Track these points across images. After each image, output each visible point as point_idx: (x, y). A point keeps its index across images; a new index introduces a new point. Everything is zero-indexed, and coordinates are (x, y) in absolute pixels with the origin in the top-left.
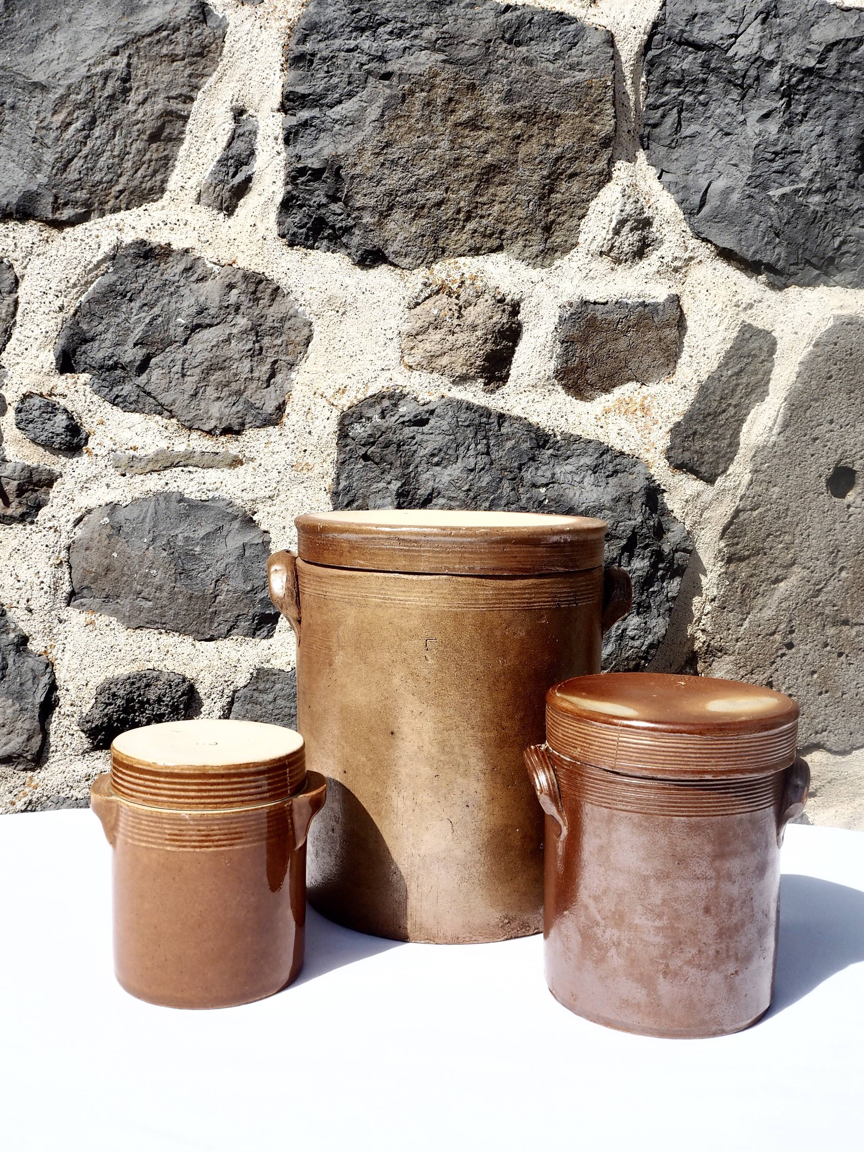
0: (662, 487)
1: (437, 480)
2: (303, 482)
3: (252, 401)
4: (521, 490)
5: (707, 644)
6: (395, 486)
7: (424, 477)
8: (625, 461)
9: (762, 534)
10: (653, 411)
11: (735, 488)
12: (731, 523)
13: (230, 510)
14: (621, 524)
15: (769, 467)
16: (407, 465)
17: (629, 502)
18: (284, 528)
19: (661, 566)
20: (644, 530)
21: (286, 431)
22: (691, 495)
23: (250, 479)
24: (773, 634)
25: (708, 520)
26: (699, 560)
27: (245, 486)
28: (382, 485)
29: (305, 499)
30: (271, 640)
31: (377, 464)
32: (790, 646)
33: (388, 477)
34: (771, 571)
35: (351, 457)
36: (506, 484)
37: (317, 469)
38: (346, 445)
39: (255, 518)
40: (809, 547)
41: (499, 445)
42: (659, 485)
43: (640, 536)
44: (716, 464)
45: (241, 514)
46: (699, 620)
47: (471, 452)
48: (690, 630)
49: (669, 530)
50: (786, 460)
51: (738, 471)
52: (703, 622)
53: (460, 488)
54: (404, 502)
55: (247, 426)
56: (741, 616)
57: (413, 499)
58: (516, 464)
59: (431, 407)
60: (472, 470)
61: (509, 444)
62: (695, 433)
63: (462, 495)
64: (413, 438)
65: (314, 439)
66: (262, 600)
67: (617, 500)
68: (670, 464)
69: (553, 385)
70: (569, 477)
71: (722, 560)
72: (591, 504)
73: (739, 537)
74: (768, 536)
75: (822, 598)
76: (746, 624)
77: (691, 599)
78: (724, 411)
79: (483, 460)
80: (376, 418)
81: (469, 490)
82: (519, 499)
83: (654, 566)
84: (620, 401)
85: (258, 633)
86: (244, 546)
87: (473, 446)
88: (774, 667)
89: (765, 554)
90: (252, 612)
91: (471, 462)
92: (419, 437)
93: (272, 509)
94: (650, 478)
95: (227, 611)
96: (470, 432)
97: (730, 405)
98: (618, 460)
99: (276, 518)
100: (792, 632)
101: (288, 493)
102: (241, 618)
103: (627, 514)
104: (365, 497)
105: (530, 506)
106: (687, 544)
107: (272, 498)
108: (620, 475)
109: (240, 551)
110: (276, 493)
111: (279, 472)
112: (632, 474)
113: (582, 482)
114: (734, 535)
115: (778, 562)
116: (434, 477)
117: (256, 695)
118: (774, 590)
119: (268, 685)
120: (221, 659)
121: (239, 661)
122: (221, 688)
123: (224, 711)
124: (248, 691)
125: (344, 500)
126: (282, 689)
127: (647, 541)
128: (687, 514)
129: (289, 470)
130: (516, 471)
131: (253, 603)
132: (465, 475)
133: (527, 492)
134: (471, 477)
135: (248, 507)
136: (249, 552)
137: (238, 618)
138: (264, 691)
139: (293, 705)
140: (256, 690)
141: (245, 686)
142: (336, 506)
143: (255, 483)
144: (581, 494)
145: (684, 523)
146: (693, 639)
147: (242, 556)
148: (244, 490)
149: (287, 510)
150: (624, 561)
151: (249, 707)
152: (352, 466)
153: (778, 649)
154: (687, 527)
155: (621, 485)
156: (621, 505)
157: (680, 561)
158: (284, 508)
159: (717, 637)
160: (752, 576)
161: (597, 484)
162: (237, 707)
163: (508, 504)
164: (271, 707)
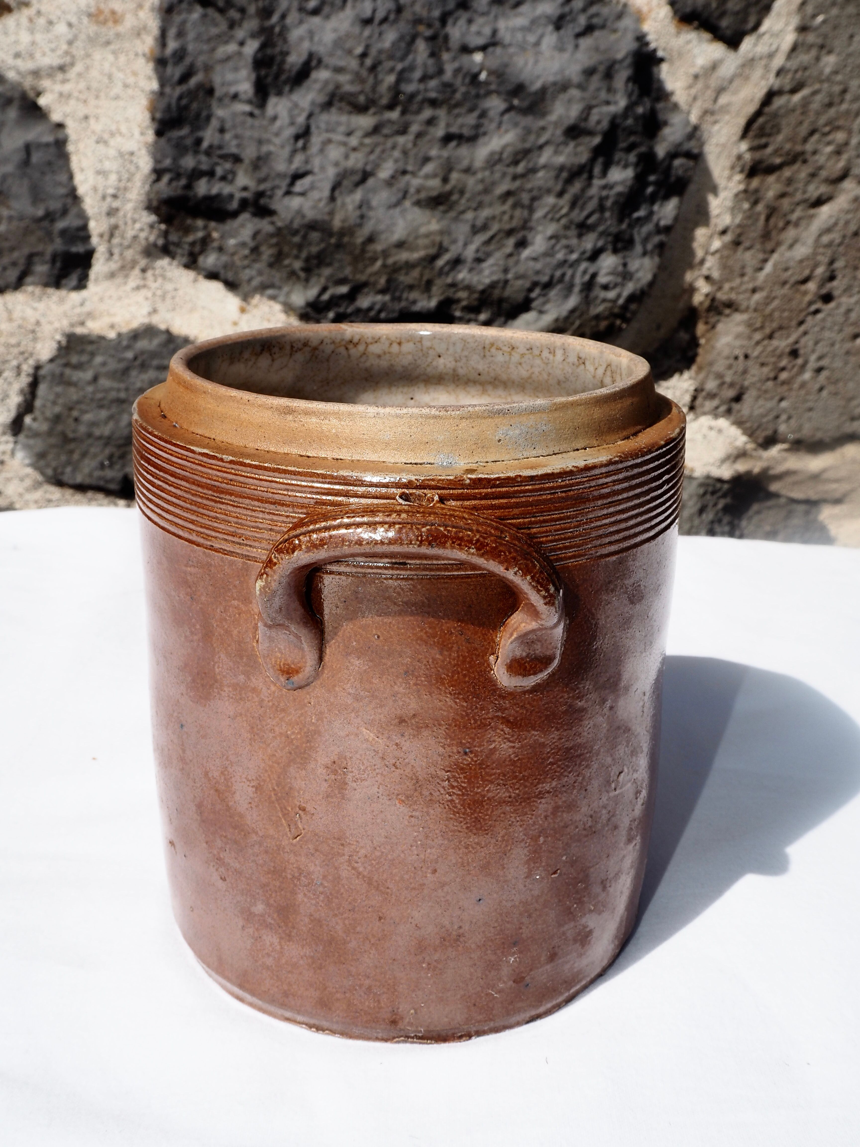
0: (660, 54)
1: (316, 38)
2: (108, 43)
4: (446, 56)
5: (710, 297)
6: (252, 47)
7: (295, 34)
8: (605, 10)
9: (804, 130)
11: (771, 56)
12: (758, 113)
14: (595, 111)
15: (824, 22)
16: (266, 13)
17: (609, 75)
18: (86, 118)
19: (652, 178)
20: (630, 122)
22: (702, 67)
23: (25, 38)
24: (805, 281)
25: (725, 109)
26: (707, 173)
27: (21, 48)
28: (232, 48)
29: (114, 70)
30: (84, 293)
31: (222, 11)
32: (827, 298)
33: (240, 33)
34: (811, 188)
35: (180, 1)
36: (422, 47)
37: (129, 22)
39: (42, 101)
42: (655, 51)
43: (624, 129)
44: (743, 15)
45: (17, 95)
46: (702, 262)
48: (689, 277)
49: (665, 123)
50: (850, 10)
51: (778, 26)
52: (708, 264)
53: (350, 52)
54: (266, 76)
56: (761, 256)
57: (280, 71)
58: (436, 13)
60: (367, 22)
63: (354, 64)
66: (63, 233)
67: (589, 72)
68: (676, 12)
70: (519, 36)
71: (742, 171)
72: (551, 79)
73: (770, 135)
74: (812, 133)
76: (769, 267)
77: (692, 230)
79: (385, 6)
81: (364, 55)
82: (440, 72)
83: (640, 180)
85: (64, 282)
86: (28, 148)
88: (802, 328)
89: (805, 161)
90: (49, 250)
91: (366, 8)
93: (67, 88)
94: (641, 39)
95: (12, 249)
98: (594, 9)
99: (72, 102)
100: (832, 278)
101: (88, 61)
102: (36, 259)
103: (603, 95)
104: (208, 68)
105: (458, 82)
106: (691, 145)
107: (62, 68)
108: (597, 33)
109: (22, 155)
110: (68, 59)
111: (70, 25)
112: (615, 31)
113: (537, 44)
114: (762, 133)
115: (824, 174)
116: (311, 34)
117: (68, 371)
118: (812, 217)
119: (84, 358)
120: (10, 320)
121: (38, 323)
122: (15, 363)
123: (25, 395)
124: (55, 368)
125: (175, 72)
126: (104, 364)
127: (632, 139)
128: (695, 99)
129: (85, 20)
130: (437, 24)
131: (49, 235)
132: (357, 29)
133: (454, 59)
134: (367, 32)
135: (28, 83)
136: (36, 157)
137: (30, 259)
138: (79, 367)
139: (122, 386)
140: (67, 365)
141: (52, 360)
142: (163, 82)
143: (33, 43)
144: (536, 62)
145: (689, 113)
146: (692, 290)
147: (26, 162)
148: (17, 55)
149: (88, 88)
150: (597, 170)
151: (59, 389)
152: (183, 16)
153: (810, 303)
154: (694, 118)
155: (597, 49)
156: (595, 81)
157: (680, 172)
158: (82, 85)
159: (727, 286)
160: (783, 195)
161: (560, 48)
162: (42, 389)
163: (424, 79)
164: (90, 389)
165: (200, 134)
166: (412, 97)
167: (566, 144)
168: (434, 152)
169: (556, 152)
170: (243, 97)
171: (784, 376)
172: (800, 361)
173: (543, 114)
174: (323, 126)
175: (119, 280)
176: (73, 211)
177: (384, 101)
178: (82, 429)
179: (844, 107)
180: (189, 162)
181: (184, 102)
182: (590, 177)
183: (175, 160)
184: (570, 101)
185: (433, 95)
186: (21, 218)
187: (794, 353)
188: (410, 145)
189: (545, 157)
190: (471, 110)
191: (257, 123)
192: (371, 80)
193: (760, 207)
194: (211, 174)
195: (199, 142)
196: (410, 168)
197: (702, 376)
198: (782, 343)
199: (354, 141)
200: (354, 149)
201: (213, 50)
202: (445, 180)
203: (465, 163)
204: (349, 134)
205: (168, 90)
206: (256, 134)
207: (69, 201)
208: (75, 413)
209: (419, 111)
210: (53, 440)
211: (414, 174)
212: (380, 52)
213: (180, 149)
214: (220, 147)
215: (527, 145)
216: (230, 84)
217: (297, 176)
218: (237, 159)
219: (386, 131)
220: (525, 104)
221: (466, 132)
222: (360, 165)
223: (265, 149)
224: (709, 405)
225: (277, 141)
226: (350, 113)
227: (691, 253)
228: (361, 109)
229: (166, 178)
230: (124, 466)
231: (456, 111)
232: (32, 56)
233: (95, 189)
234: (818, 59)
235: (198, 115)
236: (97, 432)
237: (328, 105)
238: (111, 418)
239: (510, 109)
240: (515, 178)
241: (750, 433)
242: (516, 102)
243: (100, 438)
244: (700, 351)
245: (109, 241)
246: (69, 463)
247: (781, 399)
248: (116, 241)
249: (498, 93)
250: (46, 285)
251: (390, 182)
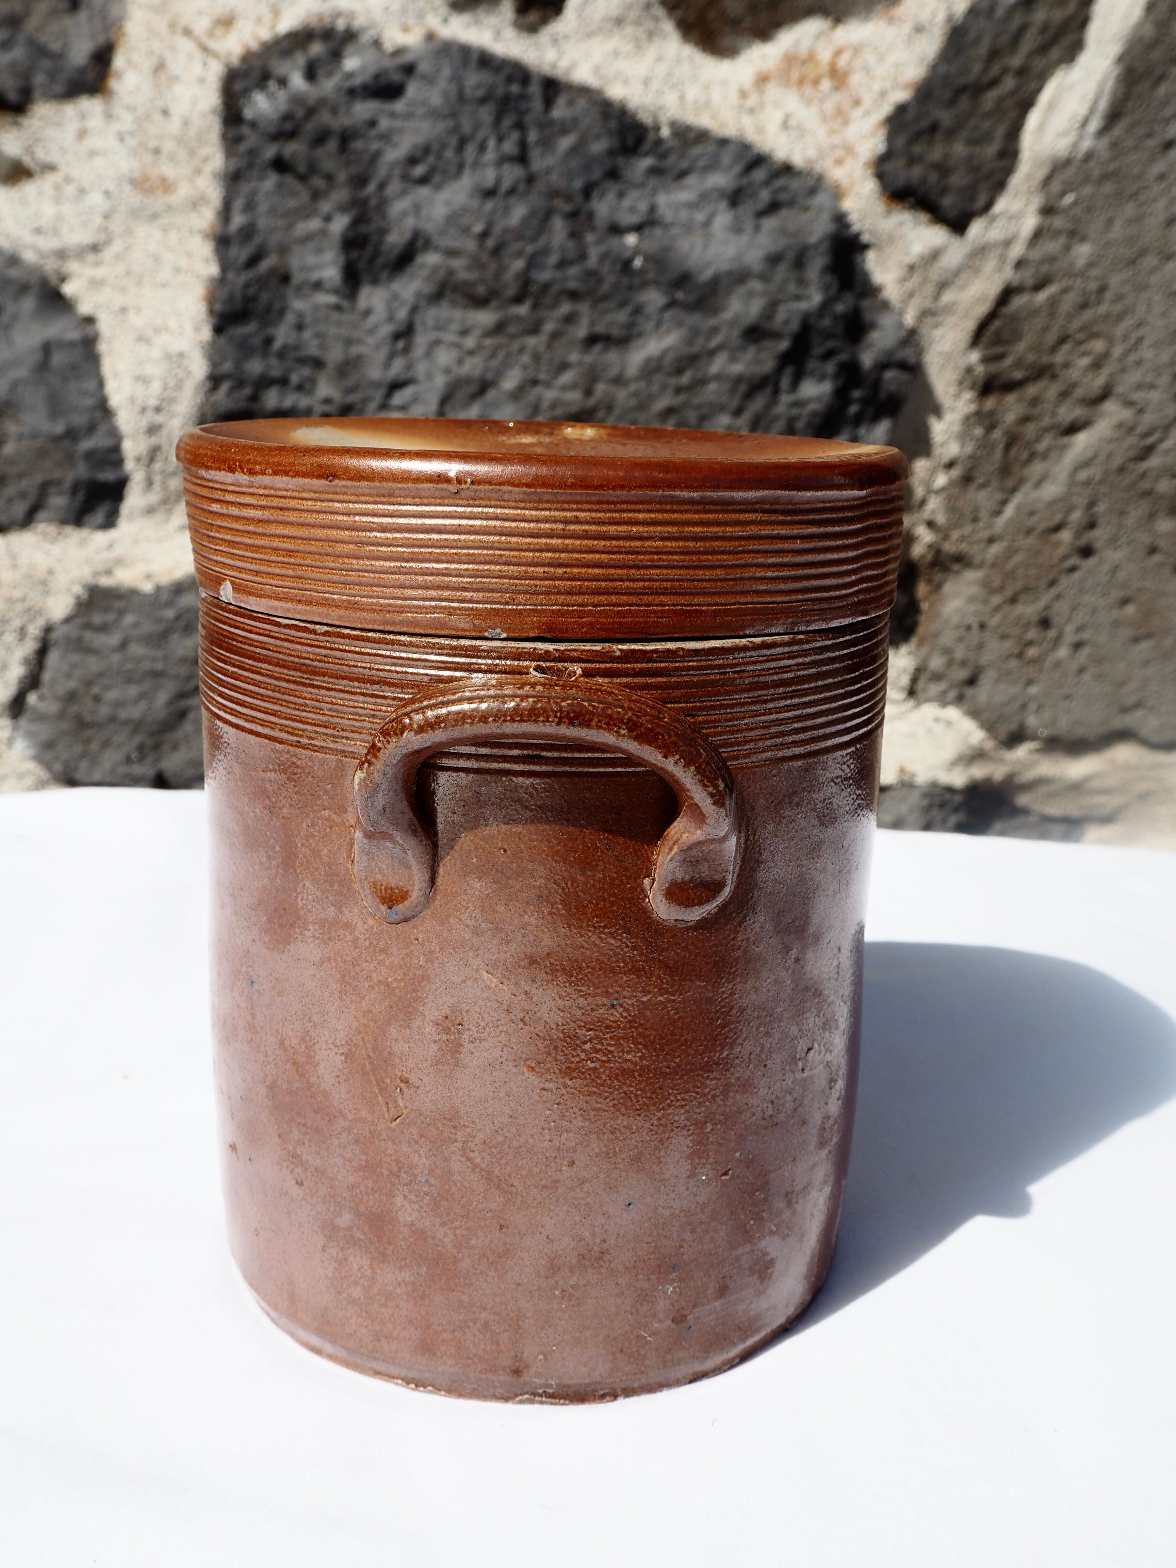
0: (865, 238)
1: (424, 213)
2: (156, 217)
3: (43, 38)
4: (590, 238)
5: (934, 549)
6: (340, 224)
7: (397, 207)
8: (795, 185)
9: (1051, 337)
10: (855, 79)
11: (1008, 243)
12: (992, 315)
13: (13, 273)
14: (782, 308)
15: (1075, 202)
16: (360, 181)
17: (799, 262)
18: (124, 310)
19: (856, 394)
20: (827, 322)
21: (118, 109)
22: (919, 256)
23: (49, 209)
24: (1057, 529)
25: (949, 309)
26: (927, 389)
27: (43, 222)
28: (314, 224)
29: (162, 250)
30: (112, 534)
31: (303, 178)
32: (1087, 552)
33: (325, 206)
34: (1063, 410)
35: (250, 165)
36: (559, 228)
37: (184, 191)
38: (238, 139)
39: (68, 289)
40: (1139, 363)
41: (547, 143)
42: (858, 234)
43: (820, 332)
44: (970, 192)
45: (35, 281)
46: (923, 503)
47: (490, 155)
48: (905, 522)
49: (873, 326)
50: (1109, 187)
51: (1017, 206)
52: (930, 506)
53: (466, 230)
54: (358, 260)
55: (37, 94)
56: (999, 496)
57: (376, 254)
58: (578, 184)
59: (407, 58)
60: (489, 193)
61: (565, 143)
62: (934, 128)
63: (471, 245)
64: (372, 123)
65: (174, 126)
66: (89, 455)
67: (774, 260)
68: (884, 187)
69: (656, 19)
70: (684, 214)
71: (972, 388)
73: (1007, 343)
74: (1062, 340)
75: (1154, 462)
76: (1009, 511)
77: (910, 461)
78: (994, 83)
79: (512, 174)
80: (297, 81)
81: (484, 235)
82: (582, 256)
83: (841, 396)
84: (790, 60)
85: (87, 518)
86: (47, 348)
87: (492, 143)
88: (1054, 591)
89: (1054, 377)
90: (69, 477)
91: (489, 176)
92: (384, 123)
93: (100, 272)
94: (840, 219)
95: (21, 476)
96: (486, 114)
97: (1005, 71)
98: (780, 182)
99: (107, 290)
100: (1092, 525)
101: (129, 239)
102: (52, 490)
103: (792, 288)
104: (284, 250)
105: (606, 269)
106: (907, 354)
107: (95, 248)
108: (784, 212)
109: (37, 357)
110: (102, 237)
111: (107, 193)
112: (807, 209)
113: (707, 224)
114: (997, 340)
115: (1079, 393)
116: (417, 208)
117: (88, 635)
118: (1064, 447)
119: (110, 617)
120: (14, 566)
121: (51, 572)
122: (17, 623)
123: (30, 664)
124: (72, 630)
125: (240, 253)
126: (136, 625)
127: (831, 344)
128: (911, 295)
129: (127, 188)
130: (579, 199)
131: (70, 459)
132: (475, 203)
133: (599, 242)
134: (489, 206)
135: (50, 266)
136: (58, 359)
137: (44, 489)
138: (103, 628)
139: (159, 654)
140: (88, 626)
141: (68, 620)
142: (225, 265)
143: (60, 217)
144: (706, 247)
145: (901, 314)
146: (910, 539)
147: (43, 365)
148: (38, 231)
149: (128, 273)
150: (785, 381)
151: (75, 658)
152: (253, 184)
153: (1066, 557)
154: (909, 319)
155: (783, 231)
156: (782, 271)
157: (893, 387)
158: (120, 269)
159: (955, 535)
160: (1026, 419)
161: (737, 229)
162: (53, 658)
163: (562, 264)
164: (116, 658)
165: (270, 331)
166: (546, 287)
167: (744, 348)
168: (574, 357)
169: (733, 359)
170: (328, 285)
171: (1032, 652)
172: (1052, 633)
173: (716, 311)
174: (430, 322)
175: (159, 516)
176: (103, 428)
177: (511, 292)
178: (104, 711)
179: (1103, 309)
180: (255, 367)
181: (252, 291)
182: (776, 392)
183: (238, 364)
184: (750, 295)
185: (573, 285)
186: (34, 436)
187: (1045, 623)
188: (542, 348)
189: (717, 365)
190: (623, 304)
191: (345, 318)
192: (493, 267)
193: (997, 434)
194: (283, 382)
195: (268, 341)
196: (542, 376)
197: (924, 651)
198: (1029, 610)
199: (470, 342)
200: (471, 353)
201: (290, 227)
202: (588, 392)
203: (614, 372)
204: (464, 332)
205: (231, 276)
206: (343, 332)
207: (98, 415)
208: (96, 690)
209: (554, 306)
210: (65, 726)
211: (548, 385)
212: (506, 231)
213: (245, 350)
214: (297, 348)
215: (695, 349)
216: (311, 269)
217: (396, 386)
218: (318, 364)
219: (512, 329)
220: (692, 298)
221: (616, 332)
222: (477, 372)
223: (355, 350)
224: (934, 689)
225: (371, 341)
226: (466, 307)
227: (908, 491)
228: (480, 302)
229: (225, 387)
230: (158, 760)
231: (603, 305)
232: (55, 231)
233: (132, 400)
234: (1067, 248)
235: (268, 309)
236: (123, 714)
237: (437, 296)
238: (142, 696)
239: (672, 304)
240: (678, 390)
241: (989, 727)
242: (680, 295)
243: (126, 723)
244: (923, 619)
245: (149, 466)
246: (84, 755)
247: (1030, 682)
248: (158, 466)
249: (656, 283)
250: (64, 522)
251: (516, 395)
